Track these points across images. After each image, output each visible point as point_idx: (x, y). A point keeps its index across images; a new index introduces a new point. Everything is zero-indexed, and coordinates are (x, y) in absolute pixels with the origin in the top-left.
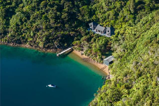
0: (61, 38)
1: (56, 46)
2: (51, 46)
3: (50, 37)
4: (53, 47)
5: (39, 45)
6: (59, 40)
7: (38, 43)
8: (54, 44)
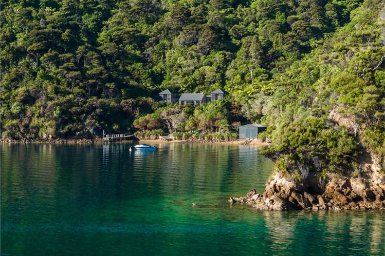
0: (101, 110)
1: (91, 131)
2: (77, 130)
3: (74, 109)
4: (82, 132)
5: (40, 134)
6: (97, 115)
7: (38, 128)
8: (84, 125)
